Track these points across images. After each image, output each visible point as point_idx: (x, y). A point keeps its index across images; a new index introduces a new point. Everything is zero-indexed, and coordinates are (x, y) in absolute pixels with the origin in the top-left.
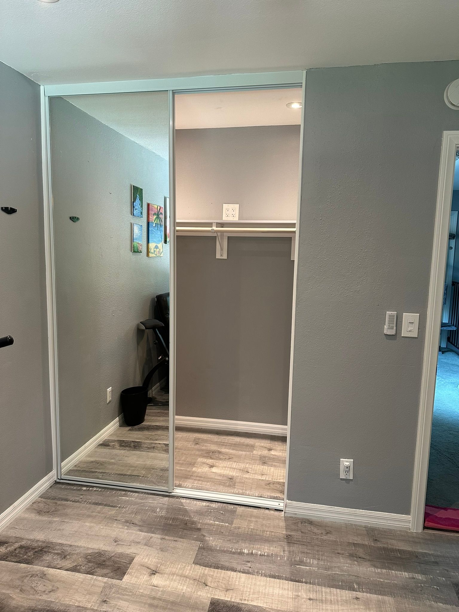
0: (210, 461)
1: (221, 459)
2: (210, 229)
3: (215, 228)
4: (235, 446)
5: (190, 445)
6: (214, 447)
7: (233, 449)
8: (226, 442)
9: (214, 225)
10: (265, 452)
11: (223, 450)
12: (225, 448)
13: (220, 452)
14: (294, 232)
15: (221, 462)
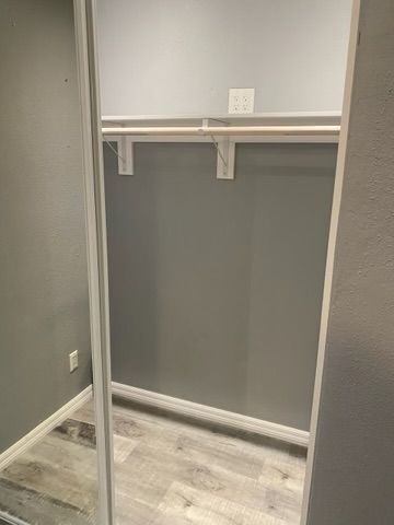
0: (188, 490)
1: (206, 488)
2: (196, 129)
3: (205, 128)
4: (235, 461)
5: (170, 450)
6: (201, 460)
7: (230, 468)
8: (223, 449)
9: (205, 122)
10: (276, 482)
11: (216, 468)
12: (219, 464)
13: (208, 472)
14: (337, 133)
15: (204, 494)
